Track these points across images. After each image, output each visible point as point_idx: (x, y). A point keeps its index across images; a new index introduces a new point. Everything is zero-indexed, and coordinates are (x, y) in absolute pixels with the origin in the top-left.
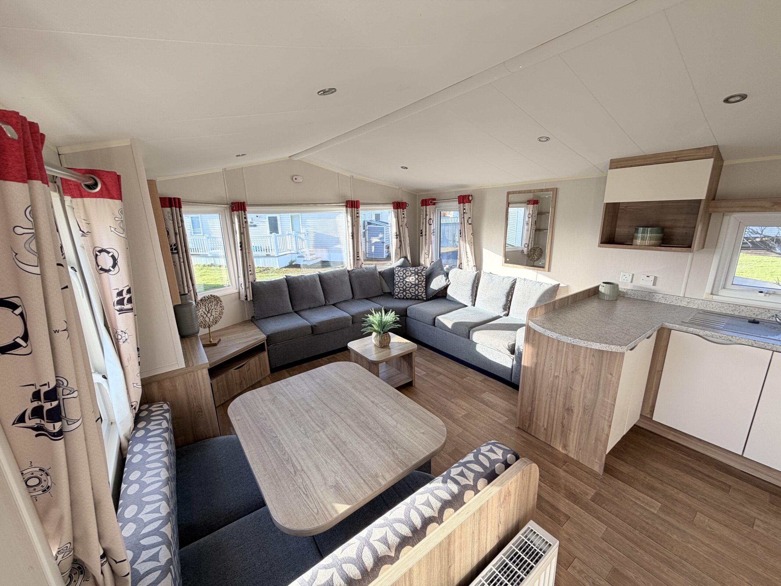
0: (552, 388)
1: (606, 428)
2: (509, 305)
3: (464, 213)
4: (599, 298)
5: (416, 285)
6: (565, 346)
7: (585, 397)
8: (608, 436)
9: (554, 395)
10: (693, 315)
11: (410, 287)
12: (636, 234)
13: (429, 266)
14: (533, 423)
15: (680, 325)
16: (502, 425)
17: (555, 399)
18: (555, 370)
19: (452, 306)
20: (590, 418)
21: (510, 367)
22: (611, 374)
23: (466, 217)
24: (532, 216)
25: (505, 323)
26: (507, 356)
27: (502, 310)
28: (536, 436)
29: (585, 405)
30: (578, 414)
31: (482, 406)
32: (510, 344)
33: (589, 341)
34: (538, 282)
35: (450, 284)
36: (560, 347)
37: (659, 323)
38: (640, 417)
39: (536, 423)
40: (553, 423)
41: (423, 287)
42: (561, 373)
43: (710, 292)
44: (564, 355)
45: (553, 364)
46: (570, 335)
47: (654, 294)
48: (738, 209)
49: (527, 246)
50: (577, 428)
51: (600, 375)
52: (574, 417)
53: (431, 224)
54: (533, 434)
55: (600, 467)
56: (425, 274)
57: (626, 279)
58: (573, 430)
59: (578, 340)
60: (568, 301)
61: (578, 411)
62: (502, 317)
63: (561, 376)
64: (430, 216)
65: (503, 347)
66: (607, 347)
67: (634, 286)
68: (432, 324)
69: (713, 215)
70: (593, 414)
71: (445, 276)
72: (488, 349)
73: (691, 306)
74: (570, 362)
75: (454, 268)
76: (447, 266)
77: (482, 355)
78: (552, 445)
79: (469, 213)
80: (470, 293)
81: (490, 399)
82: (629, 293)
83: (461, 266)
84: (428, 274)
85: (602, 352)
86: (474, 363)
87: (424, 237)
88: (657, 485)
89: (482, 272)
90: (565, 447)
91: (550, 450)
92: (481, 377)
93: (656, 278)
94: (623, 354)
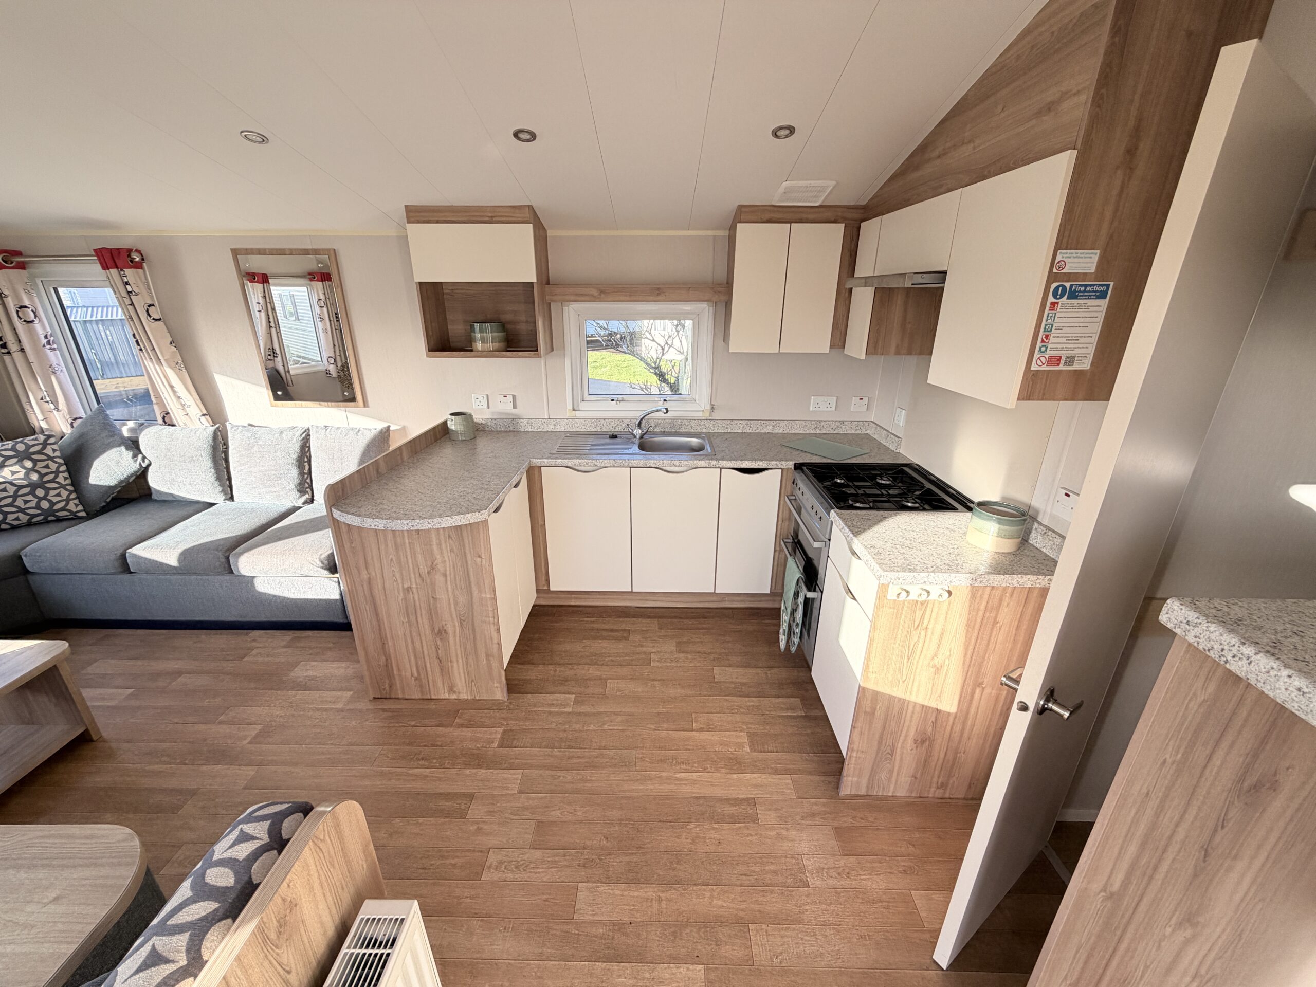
0: (407, 611)
1: (495, 635)
2: (308, 481)
3: (129, 293)
4: (451, 440)
5: (33, 487)
6: (406, 534)
7: (456, 604)
8: (499, 644)
9: (413, 619)
10: (560, 441)
11: (15, 496)
12: (473, 334)
13: (67, 430)
14: (394, 678)
15: (548, 458)
16: (342, 710)
17: (416, 625)
18: (402, 579)
19: (170, 513)
20: (471, 631)
21: (337, 597)
22: (479, 557)
23: (140, 303)
24: (326, 303)
25: (308, 518)
26: (326, 580)
27: (298, 494)
28: (407, 697)
29: (460, 615)
30: (455, 632)
31: (295, 696)
32: (323, 556)
33: (435, 517)
34: (352, 429)
35: (149, 465)
36: (399, 540)
37: (526, 461)
38: (537, 592)
39: (400, 675)
40: (425, 663)
41: (63, 487)
42: (413, 580)
43: (571, 408)
44: (408, 550)
45: (396, 570)
46: (406, 516)
47: (518, 420)
48: (572, 298)
49: (332, 361)
50: (459, 652)
51: (467, 562)
52: (451, 640)
53: (32, 322)
54: (400, 696)
55: (502, 691)
56: (58, 454)
57: (480, 404)
58: (454, 659)
59: (418, 521)
60: (401, 454)
61: (452, 627)
62: (301, 508)
63: (414, 586)
64: (17, 297)
65: (312, 567)
66: (462, 520)
67: (493, 413)
68: (120, 570)
69: (553, 306)
70: (473, 625)
71: (127, 449)
72: (283, 580)
73: (558, 429)
74: (420, 557)
75: (149, 426)
76: (131, 424)
77: (274, 596)
78: (433, 697)
79: (144, 291)
80: (211, 475)
81: (310, 673)
82: (489, 424)
83: (171, 418)
84: (69, 451)
85: (459, 528)
86: (262, 618)
87: (17, 356)
88: (569, 673)
89: (229, 427)
90: (451, 690)
91: (432, 706)
92: (283, 637)
93: (514, 397)
94: (485, 522)
